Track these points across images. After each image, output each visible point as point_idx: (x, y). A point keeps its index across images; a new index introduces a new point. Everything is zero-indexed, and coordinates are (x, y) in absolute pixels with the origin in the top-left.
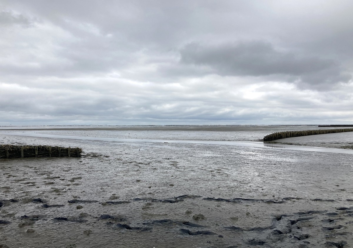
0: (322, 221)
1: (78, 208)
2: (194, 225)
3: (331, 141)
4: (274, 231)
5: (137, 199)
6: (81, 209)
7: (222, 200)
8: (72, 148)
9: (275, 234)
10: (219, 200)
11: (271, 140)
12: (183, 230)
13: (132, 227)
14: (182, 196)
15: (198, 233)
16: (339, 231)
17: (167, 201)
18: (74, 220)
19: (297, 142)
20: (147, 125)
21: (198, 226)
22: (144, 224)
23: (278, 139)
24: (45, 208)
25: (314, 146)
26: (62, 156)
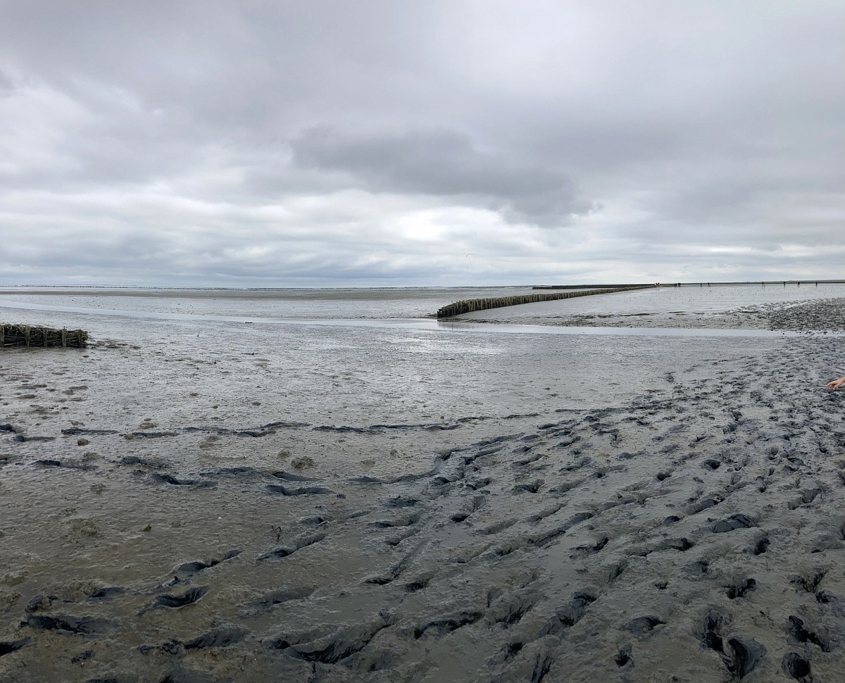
0: (515, 451)
1: (81, 443)
2: (292, 478)
3: (549, 314)
4: (435, 479)
5: (190, 429)
6: (86, 446)
7: (349, 429)
8: (68, 329)
9: (437, 484)
10: (342, 430)
11: (451, 315)
12: (272, 487)
13: (181, 481)
14: (273, 425)
15: (301, 491)
16: (536, 464)
17: (246, 433)
18: (72, 465)
19: (494, 317)
20: (213, 287)
21: (301, 479)
22: (202, 475)
23: (463, 313)
24: (20, 443)
25: (521, 323)
26: (50, 346)
